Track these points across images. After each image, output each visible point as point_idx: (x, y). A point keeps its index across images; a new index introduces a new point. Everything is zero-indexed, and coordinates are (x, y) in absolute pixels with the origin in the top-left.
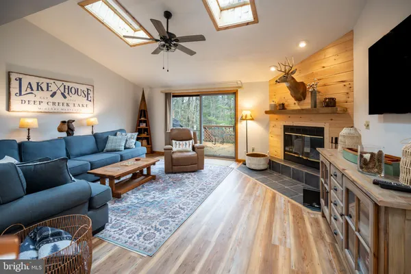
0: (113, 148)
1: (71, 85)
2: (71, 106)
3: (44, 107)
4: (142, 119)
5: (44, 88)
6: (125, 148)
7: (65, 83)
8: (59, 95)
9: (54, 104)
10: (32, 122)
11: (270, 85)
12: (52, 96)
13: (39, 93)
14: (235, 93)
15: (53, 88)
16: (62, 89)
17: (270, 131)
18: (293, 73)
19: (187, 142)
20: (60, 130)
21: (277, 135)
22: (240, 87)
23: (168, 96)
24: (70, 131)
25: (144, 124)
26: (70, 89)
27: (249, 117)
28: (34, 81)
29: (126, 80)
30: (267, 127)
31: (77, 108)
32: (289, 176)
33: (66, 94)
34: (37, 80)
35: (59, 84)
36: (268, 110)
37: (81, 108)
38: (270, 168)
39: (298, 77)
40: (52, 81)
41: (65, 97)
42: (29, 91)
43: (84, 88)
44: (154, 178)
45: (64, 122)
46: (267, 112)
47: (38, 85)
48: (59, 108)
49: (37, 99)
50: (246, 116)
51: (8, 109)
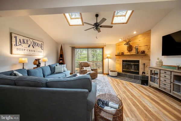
0: (59, 71)
1: (36, 41)
2: (36, 52)
3: (26, 52)
4: (61, 58)
5: (26, 43)
7: (34, 40)
8: (31, 46)
9: (29, 50)
12: (29, 46)
13: (24, 45)
14: (103, 48)
15: (29, 43)
16: (32, 43)
18: (130, 42)
24: (39, 64)
26: (35, 43)
28: (22, 38)
30: (115, 61)
31: (38, 53)
33: (34, 46)
34: (24, 38)
35: (31, 40)
41: (34, 48)
42: (20, 43)
43: (40, 43)
46: (116, 55)
47: (23, 41)
48: (32, 53)
49: (23, 48)
50: (109, 57)
51: (11, 53)
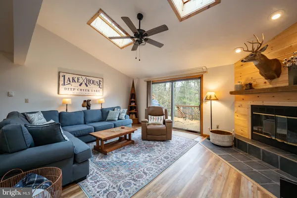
0: (111, 119)
1: (90, 78)
2: (90, 91)
3: (76, 92)
4: (133, 100)
5: (76, 81)
6: (119, 119)
7: (87, 78)
8: (84, 85)
9: (81, 90)
10: (68, 101)
11: (236, 68)
12: (80, 85)
13: (73, 84)
14: (200, 78)
15: (81, 81)
16: (85, 81)
17: (236, 110)
18: (263, 50)
19: (160, 117)
20: (83, 106)
21: (244, 115)
22: (206, 72)
23: (149, 84)
24: (88, 106)
25: (134, 103)
26: (90, 81)
27: (213, 97)
28: (71, 76)
29: (119, 72)
30: (232, 107)
31: (93, 92)
32: (259, 157)
33: (88, 85)
34: (73, 76)
35: (84, 78)
36: (233, 90)
37: (96, 92)
38: (235, 145)
39: (269, 55)
40: (80, 76)
41: (87, 86)
42: (68, 82)
43: (97, 80)
44: (133, 143)
45: (85, 101)
46: (231, 93)
47: (73, 79)
48: (84, 93)
49: (73, 87)
50: (210, 97)
51: (58, 93)
